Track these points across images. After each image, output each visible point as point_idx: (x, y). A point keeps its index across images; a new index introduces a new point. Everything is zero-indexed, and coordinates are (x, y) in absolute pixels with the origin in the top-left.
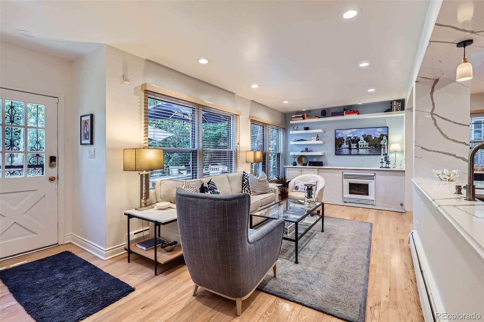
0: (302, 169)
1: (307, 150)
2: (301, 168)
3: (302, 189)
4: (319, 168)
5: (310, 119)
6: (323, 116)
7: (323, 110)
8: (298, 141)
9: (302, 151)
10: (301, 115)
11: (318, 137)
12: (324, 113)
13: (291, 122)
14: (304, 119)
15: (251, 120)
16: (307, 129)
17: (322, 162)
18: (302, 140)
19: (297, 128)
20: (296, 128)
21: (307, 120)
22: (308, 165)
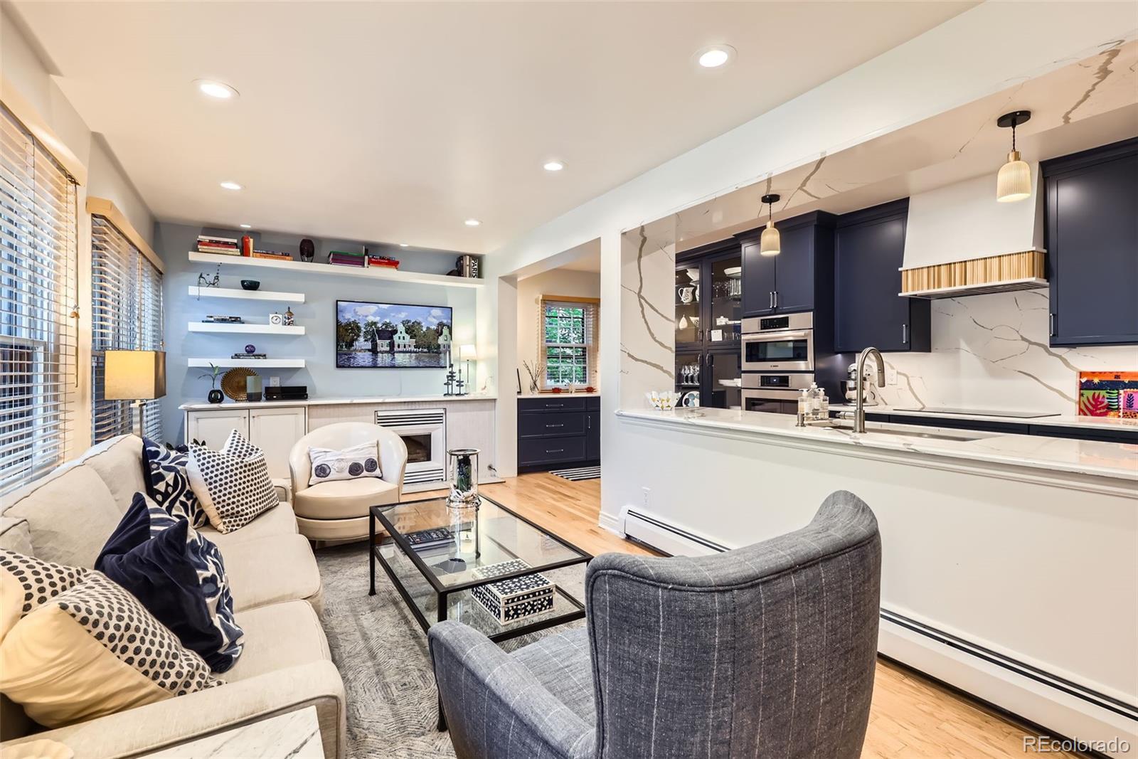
0: (253, 412)
1: (250, 351)
2: (249, 409)
3: (340, 471)
4: (309, 406)
5: (265, 257)
6: (307, 257)
7: (304, 240)
8: (223, 321)
9: (237, 356)
10: (235, 241)
11: (290, 314)
12: (307, 249)
13: (193, 256)
14: (244, 252)
15: (94, 215)
16: (253, 286)
17: (306, 387)
18: (236, 320)
19: (217, 278)
20: (211, 278)
21: (252, 261)
22: (263, 398)
